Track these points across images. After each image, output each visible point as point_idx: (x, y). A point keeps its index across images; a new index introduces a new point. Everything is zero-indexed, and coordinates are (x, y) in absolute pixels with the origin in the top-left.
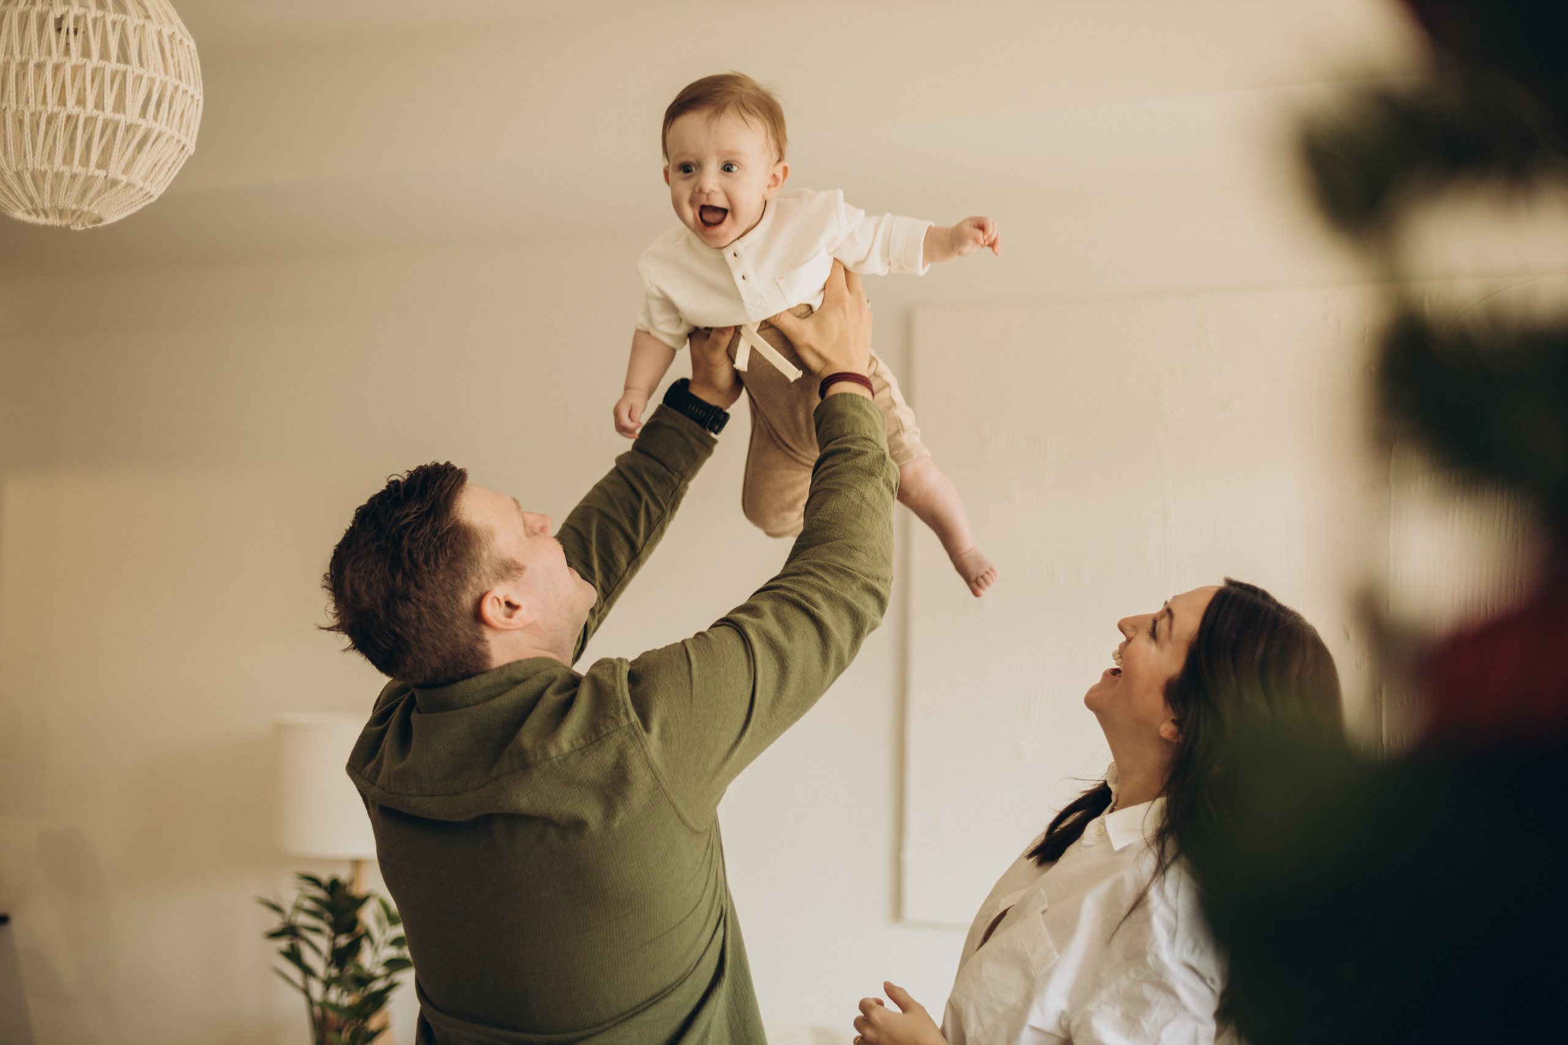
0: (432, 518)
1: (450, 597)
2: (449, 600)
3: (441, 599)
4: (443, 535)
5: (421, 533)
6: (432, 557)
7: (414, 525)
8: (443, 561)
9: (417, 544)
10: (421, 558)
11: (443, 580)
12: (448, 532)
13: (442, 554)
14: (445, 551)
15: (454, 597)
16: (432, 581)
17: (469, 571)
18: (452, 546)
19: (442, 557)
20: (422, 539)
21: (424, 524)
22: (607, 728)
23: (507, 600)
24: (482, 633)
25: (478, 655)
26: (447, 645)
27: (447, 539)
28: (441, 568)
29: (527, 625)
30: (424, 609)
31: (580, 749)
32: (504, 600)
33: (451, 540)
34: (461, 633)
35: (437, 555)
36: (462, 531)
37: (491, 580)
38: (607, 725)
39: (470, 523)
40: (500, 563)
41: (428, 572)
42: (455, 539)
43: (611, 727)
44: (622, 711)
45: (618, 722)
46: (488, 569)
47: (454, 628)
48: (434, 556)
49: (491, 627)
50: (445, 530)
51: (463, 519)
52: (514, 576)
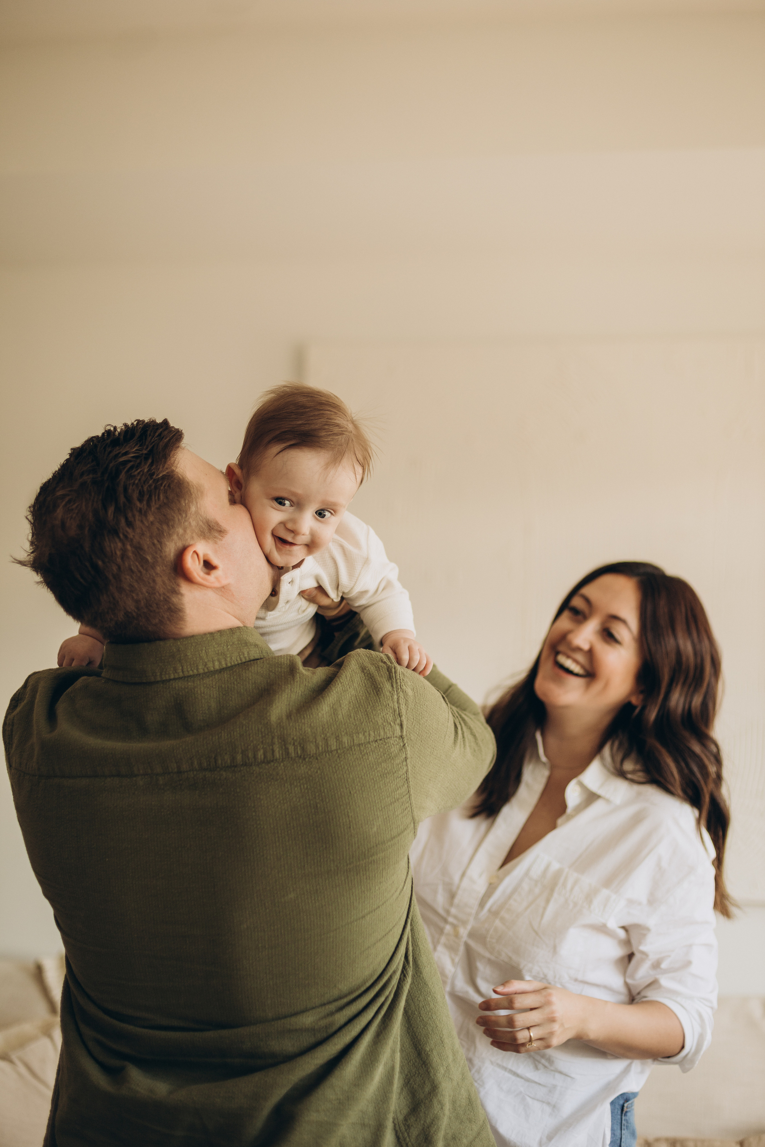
0: (150, 461)
1: (156, 542)
2: (154, 544)
3: (146, 543)
4: (158, 480)
5: (139, 470)
6: (146, 497)
7: (131, 464)
8: (155, 504)
9: (133, 481)
10: (135, 495)
11: (152, 523)
12: (164, 478)
13: (155, 497)
14: (159, 496)
15: (160, 542)
16: (142, 521)
17: (176, 519)
18: (165, 492)
19: (155, 501)
20: (139, 477)
21: (143, 463)
22: (385, 733)
23: (206, 558)
24: (178, 585)
25: (172, 607)
26: (144, 590)
27: (161, 484)
28: (153, 509)
29: (223, 587)
30: (129, 547)
31: (359, 745)
32: (204, 558)
33: (165, 486)
34: (159, 580)
35: (150, 496)
36: (176, 481)
37: (194, 535)
38: (386, 730)
39: (184, 476)
40: (205, 521)
41: (140, 511)
42: (169, 486)
43: (388, 732)
44: (398, 721)
45: (394, 730)
46: (193, 523)
47: (154, 574)
48: (148, 496)
49: (188, 579)
50: (161, 475)
51: (178, 470)
52: (215, 537)
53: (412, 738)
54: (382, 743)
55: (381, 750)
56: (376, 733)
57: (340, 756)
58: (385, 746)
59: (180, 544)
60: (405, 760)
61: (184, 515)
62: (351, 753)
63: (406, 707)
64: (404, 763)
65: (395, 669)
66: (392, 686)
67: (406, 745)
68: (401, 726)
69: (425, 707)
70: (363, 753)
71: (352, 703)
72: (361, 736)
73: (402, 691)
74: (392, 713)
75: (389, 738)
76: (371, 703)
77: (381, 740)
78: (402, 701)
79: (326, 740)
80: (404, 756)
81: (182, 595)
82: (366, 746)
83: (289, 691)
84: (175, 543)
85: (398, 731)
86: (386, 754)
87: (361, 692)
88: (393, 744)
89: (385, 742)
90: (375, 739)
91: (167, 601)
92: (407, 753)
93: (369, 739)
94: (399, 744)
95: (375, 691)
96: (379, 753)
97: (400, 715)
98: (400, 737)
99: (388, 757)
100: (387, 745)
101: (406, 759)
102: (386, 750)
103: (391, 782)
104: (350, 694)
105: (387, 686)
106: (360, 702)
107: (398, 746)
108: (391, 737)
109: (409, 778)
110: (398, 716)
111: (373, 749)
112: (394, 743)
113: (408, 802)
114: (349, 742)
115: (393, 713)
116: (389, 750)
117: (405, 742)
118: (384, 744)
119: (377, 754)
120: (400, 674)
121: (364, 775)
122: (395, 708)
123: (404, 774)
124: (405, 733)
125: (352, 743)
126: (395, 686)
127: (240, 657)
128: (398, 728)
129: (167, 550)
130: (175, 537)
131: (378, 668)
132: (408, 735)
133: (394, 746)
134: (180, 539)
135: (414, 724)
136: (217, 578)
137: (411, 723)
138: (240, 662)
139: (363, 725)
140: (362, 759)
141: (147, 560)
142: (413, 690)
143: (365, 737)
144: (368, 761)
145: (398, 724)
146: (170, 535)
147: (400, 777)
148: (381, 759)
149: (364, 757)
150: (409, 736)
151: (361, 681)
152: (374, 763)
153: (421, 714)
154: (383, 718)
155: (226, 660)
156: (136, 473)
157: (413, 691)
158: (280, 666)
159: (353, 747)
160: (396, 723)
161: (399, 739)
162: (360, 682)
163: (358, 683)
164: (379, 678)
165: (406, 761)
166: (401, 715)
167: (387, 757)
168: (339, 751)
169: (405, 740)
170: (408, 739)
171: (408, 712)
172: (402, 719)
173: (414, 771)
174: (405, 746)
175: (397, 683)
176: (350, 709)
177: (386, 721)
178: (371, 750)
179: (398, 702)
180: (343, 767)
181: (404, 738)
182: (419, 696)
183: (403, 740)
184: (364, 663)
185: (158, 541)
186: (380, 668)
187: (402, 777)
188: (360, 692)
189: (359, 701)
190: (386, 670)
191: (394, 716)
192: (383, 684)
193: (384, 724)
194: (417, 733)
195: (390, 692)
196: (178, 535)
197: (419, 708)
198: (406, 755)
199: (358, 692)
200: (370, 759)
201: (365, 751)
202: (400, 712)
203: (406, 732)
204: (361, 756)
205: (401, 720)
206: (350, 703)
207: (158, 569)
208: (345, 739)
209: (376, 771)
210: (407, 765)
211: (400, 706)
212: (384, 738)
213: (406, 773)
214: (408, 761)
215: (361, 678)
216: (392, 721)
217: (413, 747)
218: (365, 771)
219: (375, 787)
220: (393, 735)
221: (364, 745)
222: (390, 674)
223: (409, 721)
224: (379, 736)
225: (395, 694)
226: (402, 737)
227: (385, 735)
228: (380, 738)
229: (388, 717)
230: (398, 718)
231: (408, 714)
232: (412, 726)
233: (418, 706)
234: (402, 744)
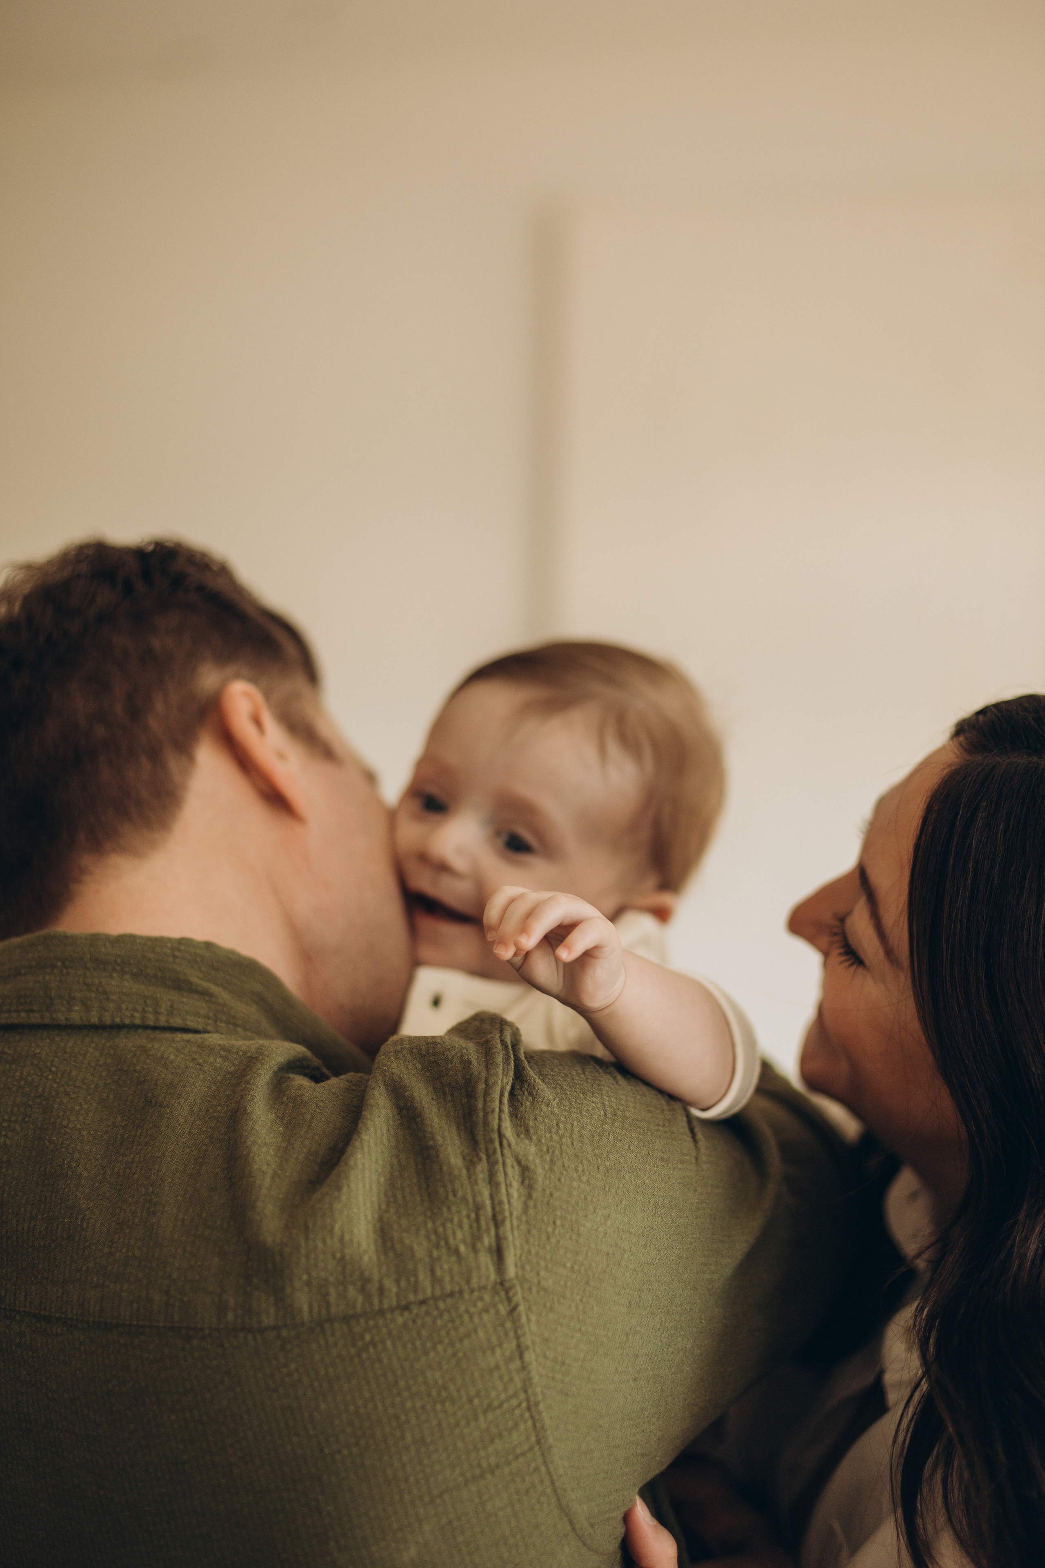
22: (436, 1280)
31: (346, 1319)
38: (438, 1273)
43: (447, 1279)
44: (488, 1240)
45: (470, 1271)
53: (548, 1283)
54: (428, 1313)
55: (424, 1333)
56: (403, 1284)
57: (288, 1347)
58: (439, 1322)
60: (517, 1354)
62: (322, 1342)
63: (523, 1191)
64: (515, 1365)
66: (473, 1137)
67: (521, 1308)
68: (498, 1253)
70: (360, 1344)
73: (505, 1143)
74: (468, 1216)
75: (451, 1295)
77: (423, 1302)
79: (243, 1297)
82: (372, 1322)
85: (483, 1270)
86: (441, 1342)
88: (467, 1311)
89: (437, 1307)
90: (403, 1303)
92: (521, 1332)
93: (381, 1302)
95: (419, 1158)
96: (418, 1343)
97: (497, 1220)
98: (499, 1287)
99: (450, 1351)
101: (519, 1351)
102: (443, 1333)
103: (463, 1423)
105: (459, 1140)
107: (485, 1317)
108: (461, 1292)
109: (536, 1403)
110: (491, 1225)
111: (395, 1332)
112: (472, 1310)
114: (315, 1305)
115: (473, 1215)
117: (518, 1298)
118: (435, 1313)
119: (409, 1346)
121: (365, 1406)
122: (479, 1199)
123: (515, 1395)
124: (511, 1271)
125: (324, 1311)
126: (480, 1135)
128: (486, 1260)
131: (441, 1091)
132: (527, 1274)
133: (471, 1316)
135: (551, 1240)
137: (543, 1237)
140: (356, 1360)
143: (368, 1297)
144: (377, 1365)
145: (490, 1250)
147: (501, 1404)
148: (423, 1359)
149: (364, 1356)
150: (534, 1280)
152: (399, 1372)
153: (582, 1205)
154: (432, 1235)
159: (327, 1326)
160: (479, 1245)
161: (495, 1293)
164: (436, 1119)
165: (521, 1356)
166: (499, 1218)
167: (445, 1351)
169: (516, 1294)
170: (530, 1289)
171: (531, 1203)
172: (502, 1230)
174: (515, 1314)
178: (390, 1333)
179: (492, 1181)
180: (296, 1376)
181: (511, 1288)
183: (507, 1293)
184: (403, 1077)
186: (447, 1088)
190: (463, 1092)
191: (475, 1225)
192: (443, 1136)
193: (435, 1253)
194: (568, 1265)
195: (463, 1157)
198: (518, 1338)
200: (385, 1361)
201: (368, 1337)
202: (497, 1209)
203: (520, 1268)
204: (353, 1351)
205: (497, 1236)
208: (302, 1300)
209: (406, 1394)
210: (524, 1367)
211: (498, 1192)
212: (434, 1298)
213: (526, 1392)
214: (529, 1356)
216: (464, 1241)
217: (552, 1311)
218: (367, 1395)
219: (403, 1437)
220: (468, 1281)
221: (362, 1321)
222: (469, 1104)
223: (534, 1232)
224: (416, 1292)
225: (480, 1160)
226: (503, 1286)
227: (437, 1288)
228: (421, 1297)
229: (449, 1232)
230: (488, 1230)
231: (531, 1212)
232: (548, 1248)
233: (572, 1179)
234: (503, 1309)
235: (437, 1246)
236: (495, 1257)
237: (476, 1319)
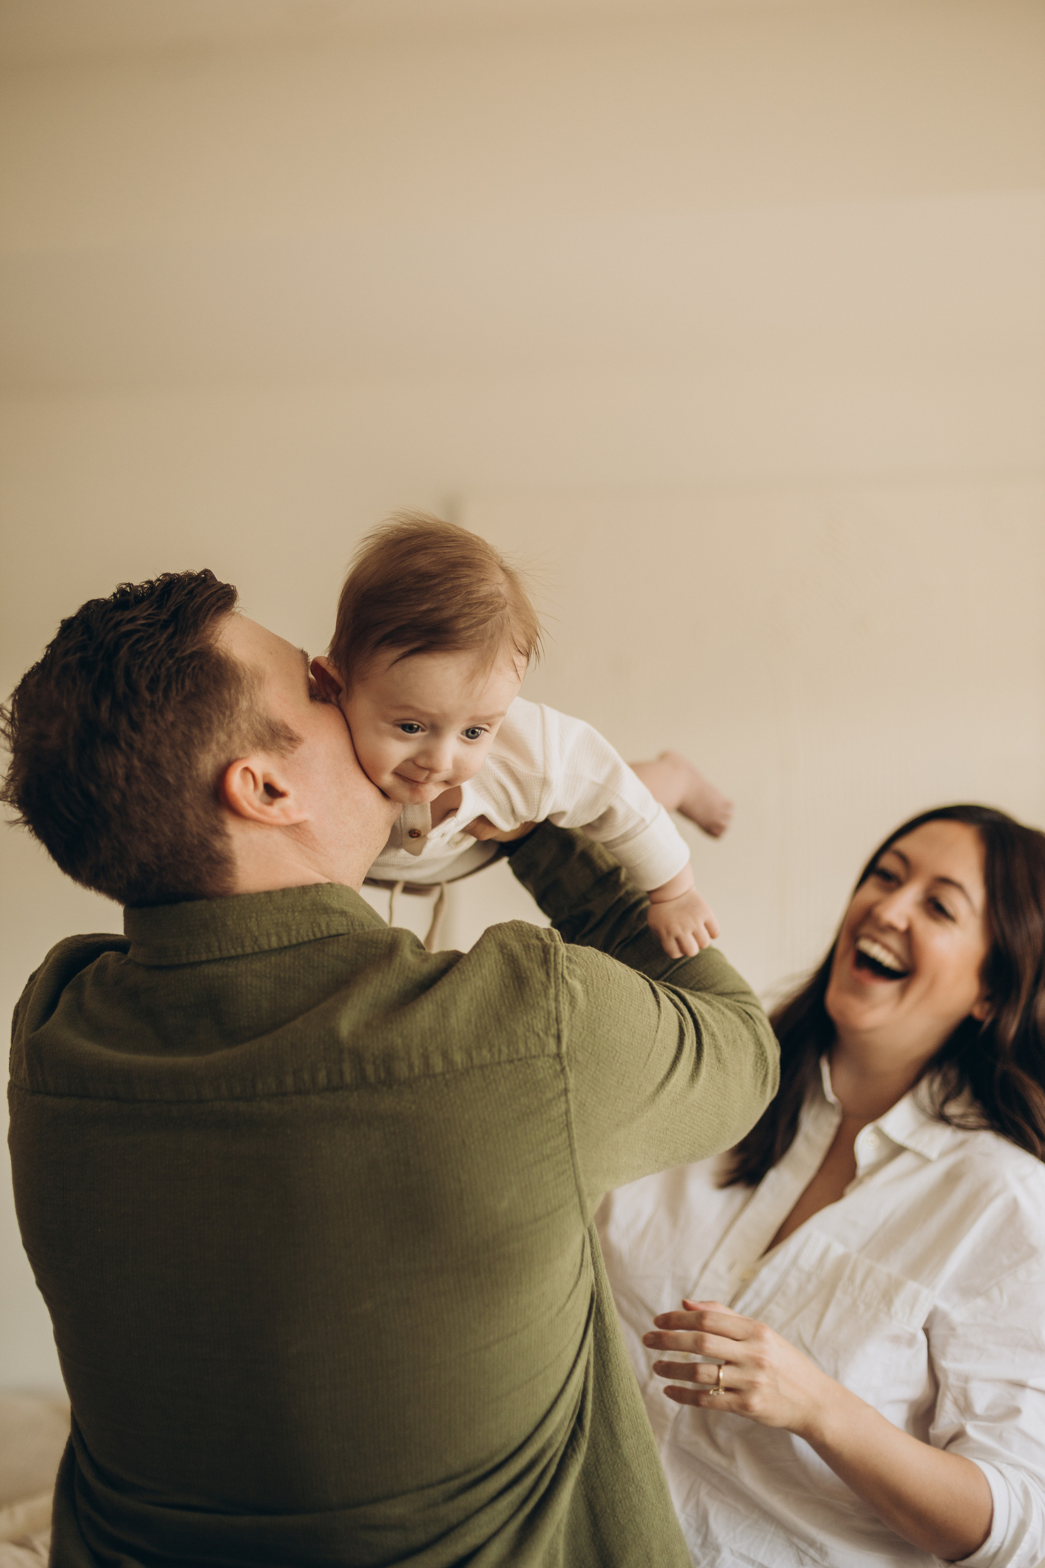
0: (170, 630)
1: (181, 754)
2: (177, 756)
3: (165, 753)
4: (183, 659)
5: (151, 645)
6: (162, 685)
7: (141, 634)
8: (177, 694)
9: (140, 661)
10: (144, 683)
11: (173, 725)
12: (192, 656)
13: (177, 684)
14: (183, 682)
15: (187, 754)
16: (156, 722)
17: (215, 720)
18: (195, 677)
19: (177, 690)
20: (151, 654)
21: (158, 635)
22: (528, 1049)
23: (267, 781)
24: (222, 822)
25: (214, 855)
26: (166, 829)
27: (188, 666)
28: (172, 703)
29: (294, 825)
30: (136, 763)
31: (482, 1067)
32: (263, 780)
33: (194, 668)
34: (190, 815)
35: (169, 684)
36: (213, 661)
37: (246, 743)
38: (529, 1045)
39: (229, 654)
40: (264, 722)
41: (152, 705)
42: (201, 668)
43: (534, 1048)
44: (553, 1031)
45: (545, 1045)
46: (244, 726)
47: (181, 805)
48: (165, 684)
49: (237, 813)
50: (188, 652)
51: (218, 645)
52: (282, 748)
53: (580, 1058)
54: (523, 1066)
55: (520, 1076)
56: (511, 1048)
57: (449, 1084)
58: (528, 1071)
59: (223, 758)
60: (563, 1092)
61: (228, 713)
62: (468, 1080)
63: (570, 1009)
64: (563, 1099)
65: (555, 948)
66: (548, 974)
67: (567, 1069)
68: (559, 1038)
69: (607, 1008)
70: (488, 1080)
71: (475, 1001)
72: (485, 1052)
73: (565, 981)
74: (544, 1017)
75: (534, 1057)
76: (507, 1002)
77: (520, 1060)
78: (564, 999)
79: (426, 1058)
80: (562, 1086)
81: (228, 836)
82: (494, 1069)
83: (379, 984)
84: (215, 756)
85: (551, 1047)
86: (528, 1082)
87: (494, 984)
88: (542, 1067)
89: (527, 1063)
90: (510, 1059)
91: (205, 845)
92: (567, 1081)
93: (499, 1057)
94: (553, 1068)
95: (516, 983)
96: (517, 1081)
97: (558, 1021)
98: (556, 1056)
99: (533, 1087)
100: (531, 1068)
101: (566, 1091)
102: (530, 1077)
104: (473, 984)
105: (540, 974)
106: (490, 999)
107: (551, 1071)
108: (539, 1056)
109: (571, 1123)
110: (555, 1023)
111: (506, 1075)
112: (544, 1066)
113: (568, 1161)
114: (465, 1061)
115: (546, 1016)
116: (534, 1077)
117: (565, 1063)
118: (526, 1066)
119: (512, 1083)
120: (563, 957)
121: (489, 1116)
122: (549, 1008)
123: (561, 1115)
124: (564, 1049)
125: (469, 1062)
126: (552, 974)
127: (313, 930)
128: (552, 1041)
129: (201, 766)
130: (214, 747)
131: (527, 948)
132: (571, 1053)
133: (544, 1070)
134: (221, 750)
135: (583, 1036)
136: (283, 811)
137: (578, 1034)
138: (312, 938)
139: (490, 1034)
140: (486, 1090)
141: (168, 783)
142: (584, 982)
143: (493, 1056)
144: (496, 1093)
145: (553, 1036)
146: (204, 744)
147: (554, 1120)
148: (519, 1090)
149: (490, 1087)
150: (573, 1056)
151: (496, 967)
152: (507, 1097)
153: (597, 1020)
154: (526, 1025)
155: (289, 935)
156: (145, 648)
157: (585, 984)
158: (374, 945)
159: (471, 1071)
160: (549, 1033)
161: (554, 1058)
162: (494, 968)
163: (491, 969)
164: (526, 963)
165: (566, 1095)
166: (559, 1019)
167: (530, 1087)
168: (447, 1076)
169: (564, 1061)
170: (571, 1060)
171: (573, 1015)
172: (560, 1026)
173: (582, 1112)
174: (564, 1072)
175: (556, 969)
176: (472, 1009)
177: (531, 1029)
178: (503, 1075)
179: (556, 1000)
180: (453, 1101)
181: (563, 1058)
182: (596, 991)
183: (561, 1060)
184: (506, 939)
185: (185, 753)
186: (531, 947)
187: (557, 1120)
188: (491, 984)
189: (487, 998)
190: (541, 950)
191: (547, 1022)
192: (531, 972)
193: (527, 1034)
194: (590, 1050)
195: (542, 984)
196: (218, 743)
197: (594, 1010)
198: (566, 1085)
199: (489, 983)
200: (500, 1091)
201: (492, 1077)
202: (558, 1014)
203: (568, 1048)
204: (484, 1085)
205: (558, 1029)
206: (472, 999)
207: (188, 796)
208: (458, 1058)
209: (510, 1109)
210: (567, 1102)
211: (559, 1006)
212: (526, 1057)
213: (567, 1115)
214: (570, 1094)
215: (498, 961)
216: (542, 1031)
217: (581, 1073)
218: (490, 1110)
219: (507, 1135)
220: (543, 1051)
221: (490, 1068)
222: (545, 957)
223: (574, 1031)
224: (518, 1053)
225: (552, 987)
226: (558, 1056)
227: (528, 1053)
228: (519, 1056)
229: (535, 1023)
230: (553, 1025)
231: (573, 1019)
232: (580, 1040)
233: (592, 1007)
234: (558, 1068)
235: (529, 1030)
236: (556, 1040)
237: (546, 1072)
